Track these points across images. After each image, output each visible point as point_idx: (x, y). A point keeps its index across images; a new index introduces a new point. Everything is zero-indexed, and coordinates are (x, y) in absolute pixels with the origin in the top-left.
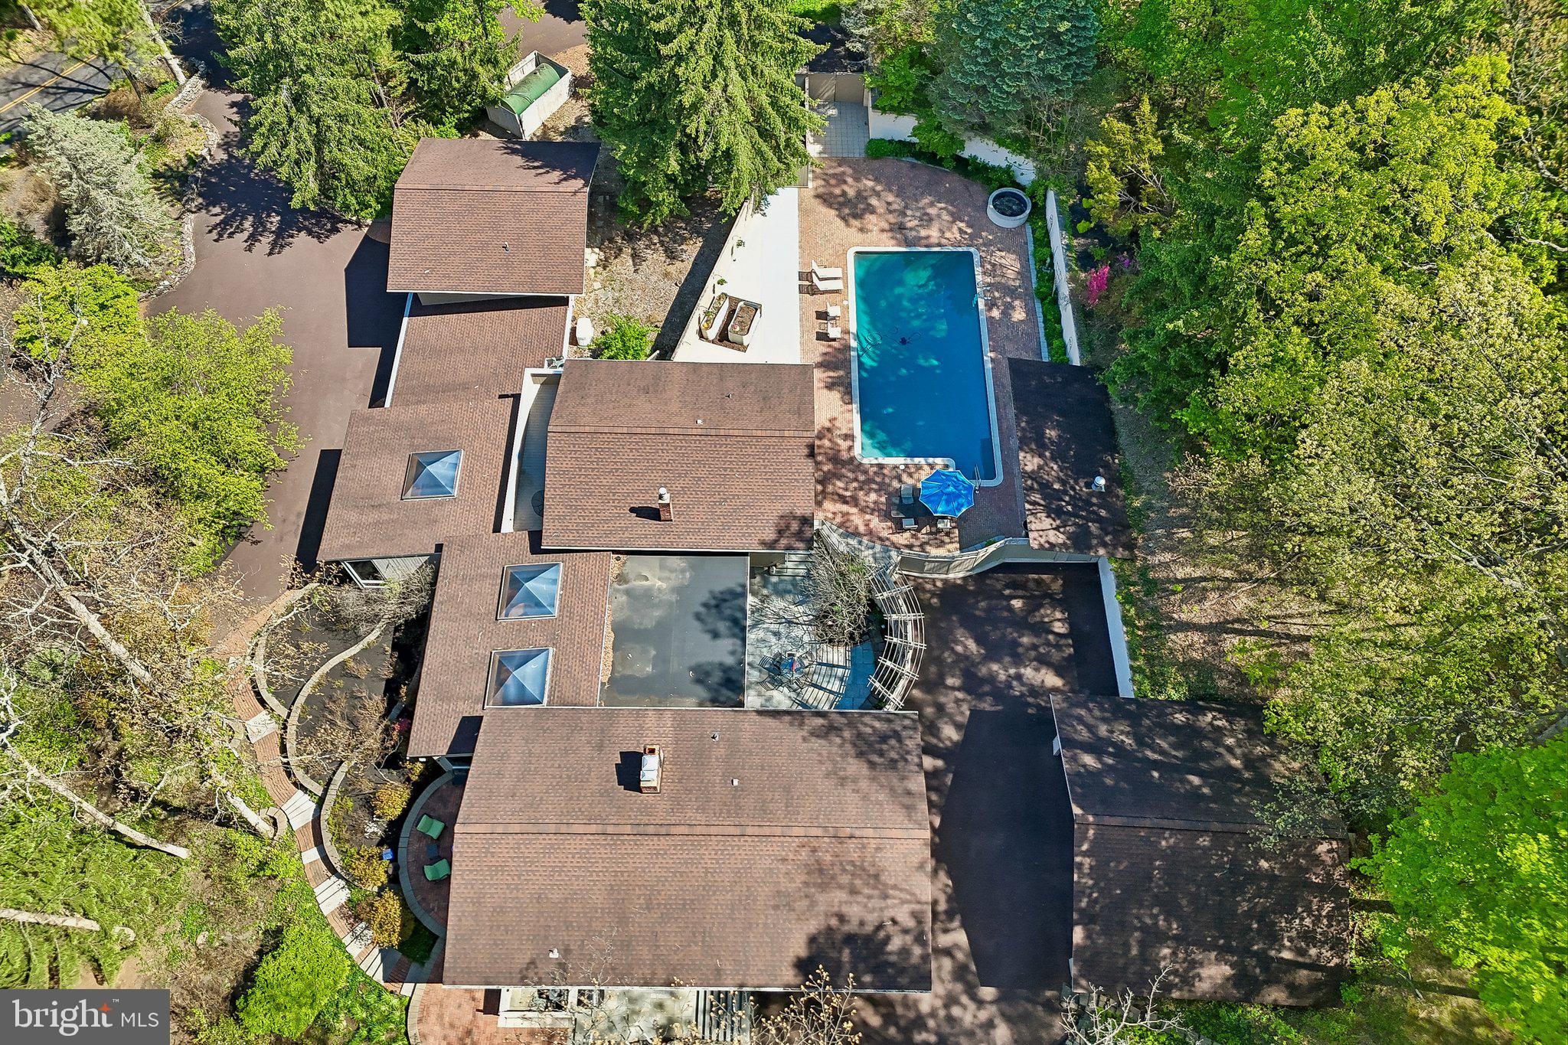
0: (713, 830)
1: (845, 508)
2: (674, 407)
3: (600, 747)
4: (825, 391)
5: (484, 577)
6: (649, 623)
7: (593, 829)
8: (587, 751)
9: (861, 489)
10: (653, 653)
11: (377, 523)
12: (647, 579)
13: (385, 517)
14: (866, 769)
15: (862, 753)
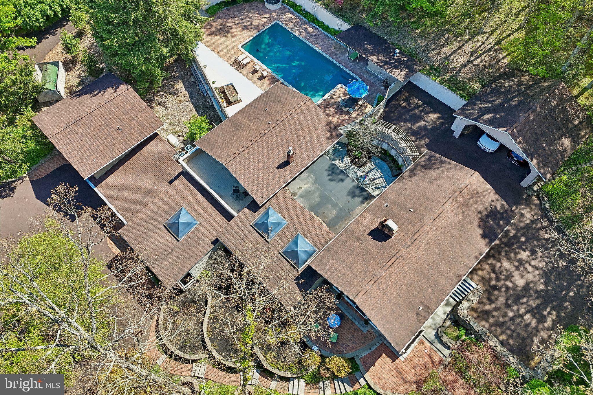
0: (425, 226)
2: (254, 126)
3: (360, 240)
5: (247, 235)
6: (318, 199)
7: (393, 260)
8: (358, 244)
10: (330, 206)
11: (178, 257)
12: (301, 188)
13: (179, 253)
14: (437, 171)
15: (430, 168)
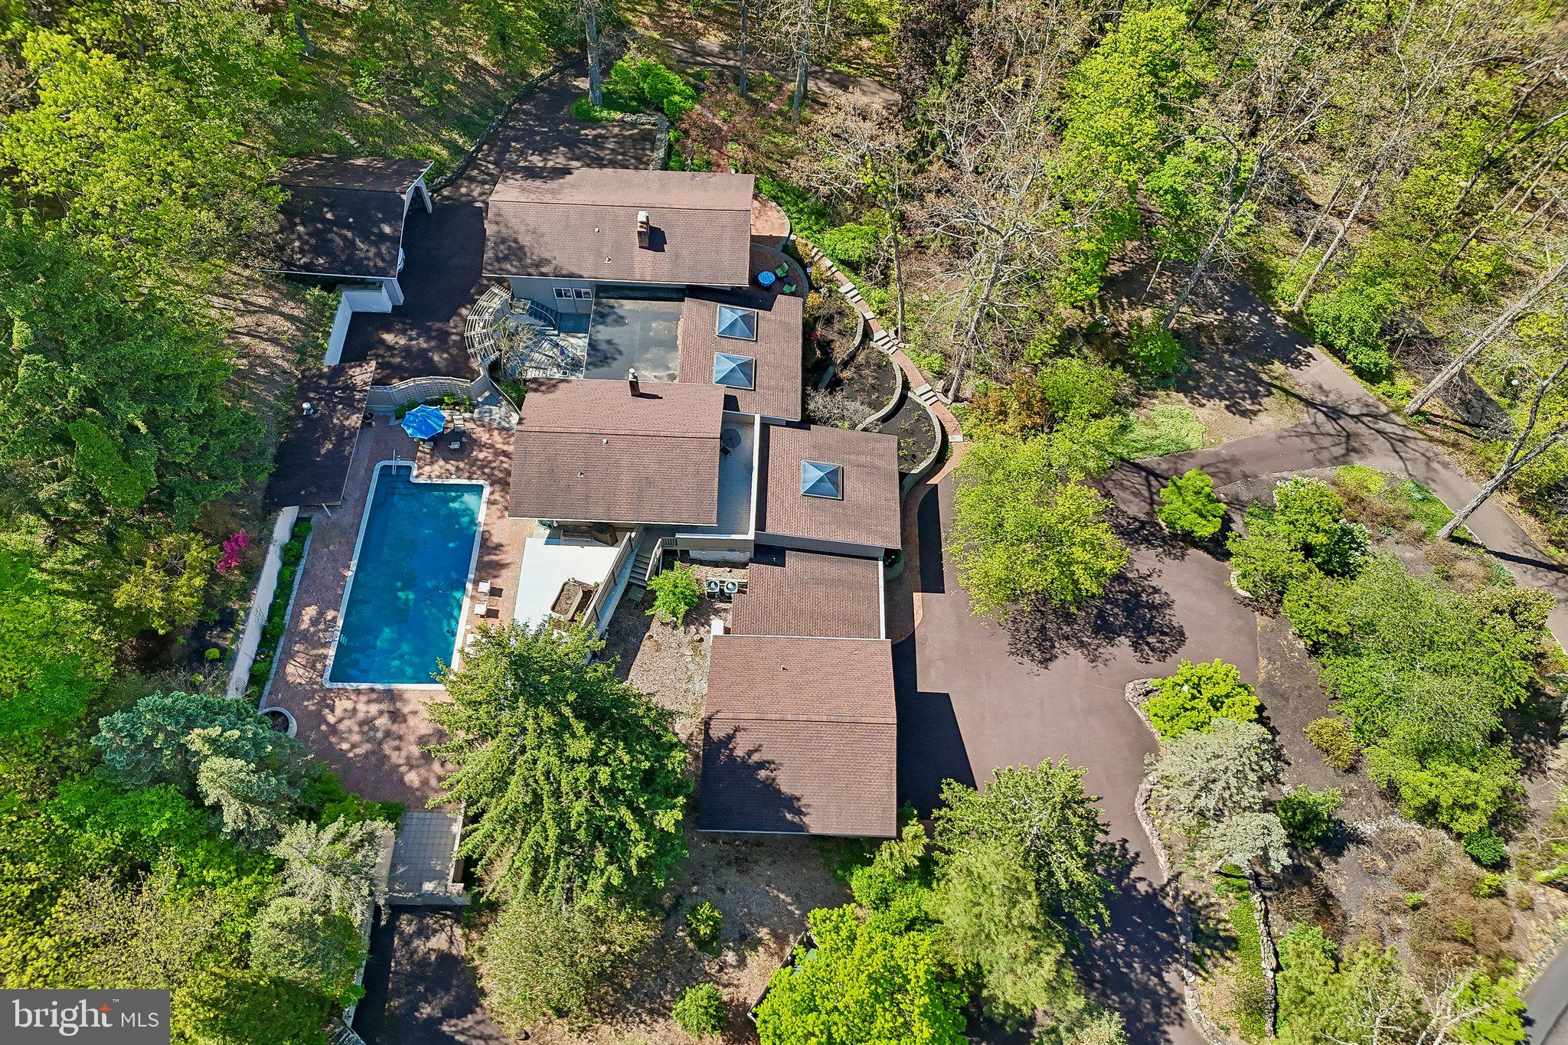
4: (504, 545)
6: (654, 350)
9: (490, 462)
10: (651, 333)
14: (520, 239)
15: (521, 249)
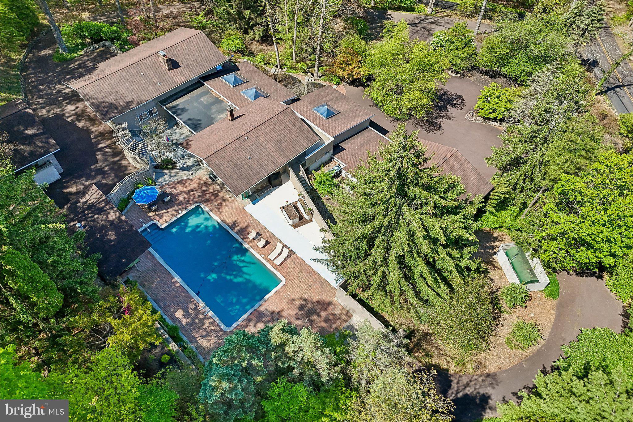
1: (189, 188)
4: (235, 219)
8: (190, 62)
10: (205, 103)
14: (107, 100)
15: (111, 104)
